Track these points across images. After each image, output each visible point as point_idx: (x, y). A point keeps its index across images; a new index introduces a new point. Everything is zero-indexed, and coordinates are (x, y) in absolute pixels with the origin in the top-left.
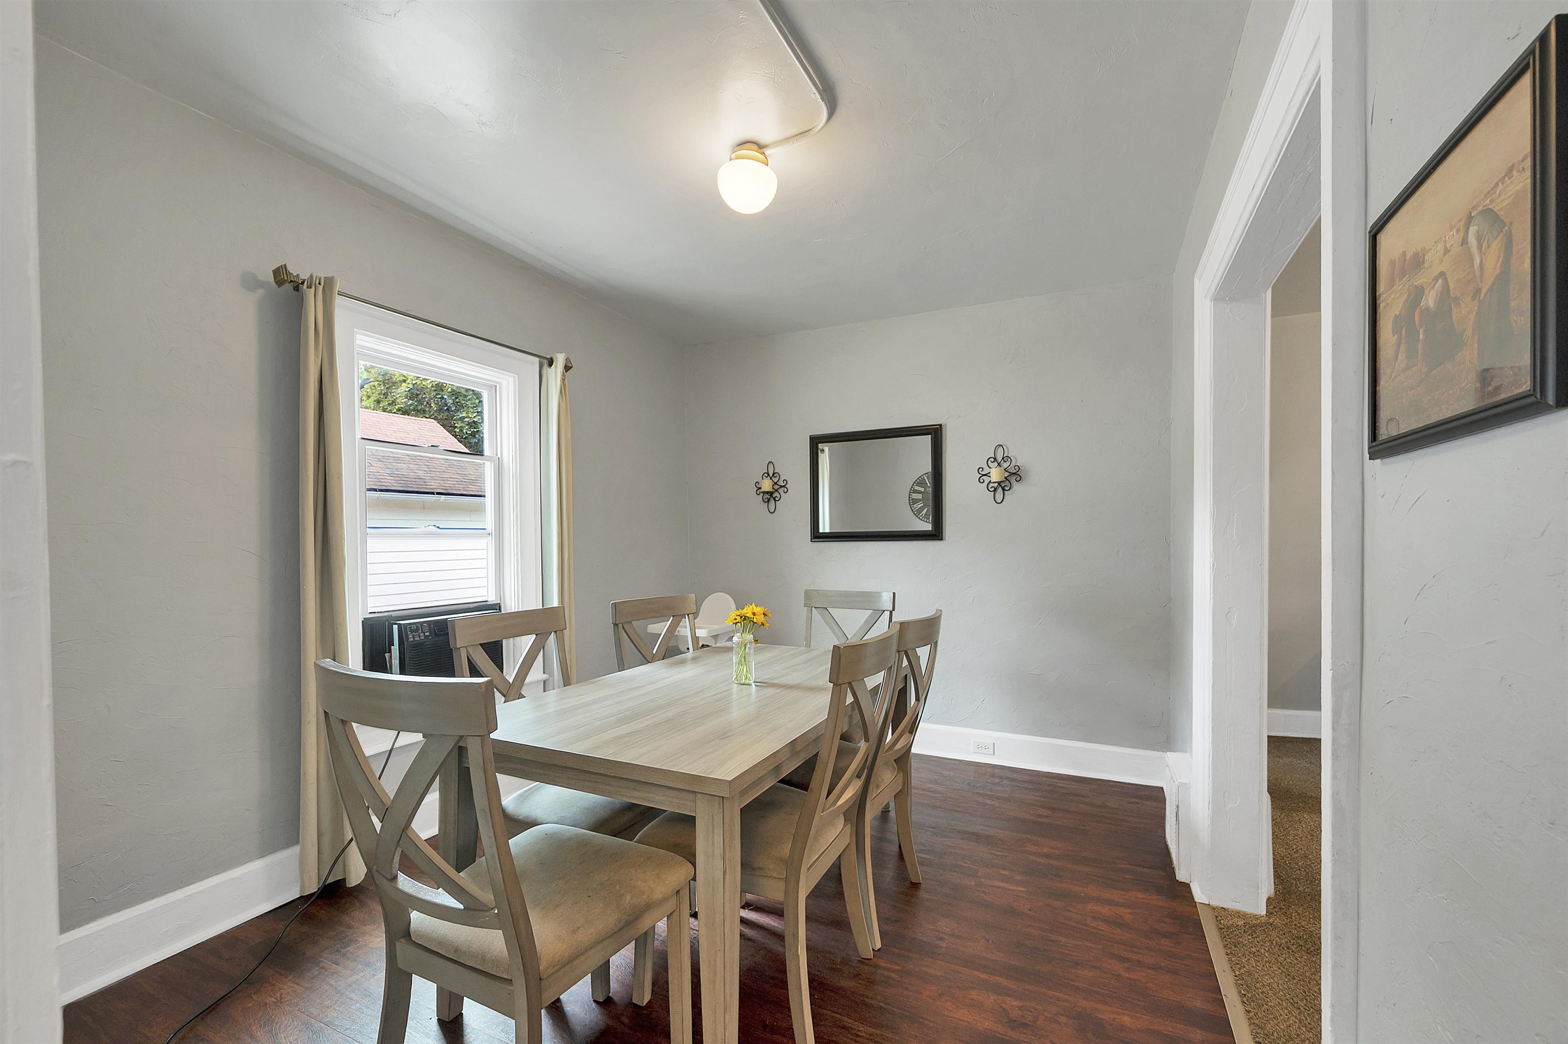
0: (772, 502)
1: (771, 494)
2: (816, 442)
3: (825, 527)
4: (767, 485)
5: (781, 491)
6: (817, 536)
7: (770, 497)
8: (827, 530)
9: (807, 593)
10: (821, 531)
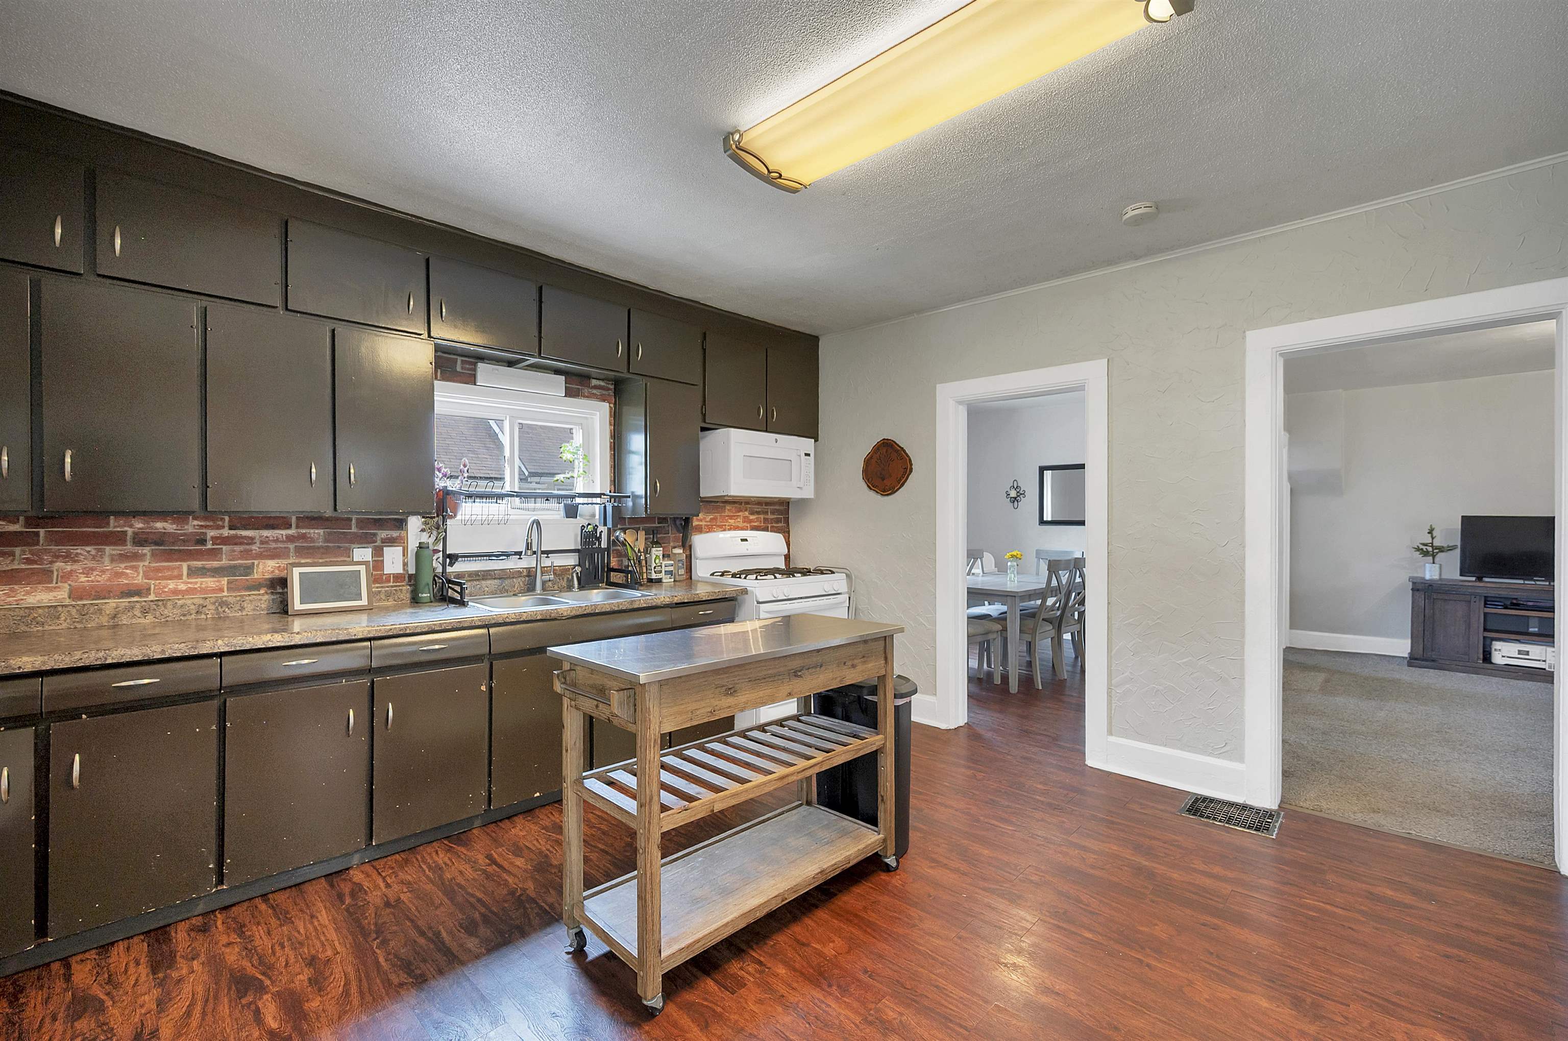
0: (1016, 502)
1: (1015, 498)
2: (1042, 469)
3: (1048, 517)
4: (1013, 494)
5: (1021, 496)
6: (1042, 522)
7: (1014, 500)
8: (1050, 519)
9: (1037, 551)
10: (1045, 519)
